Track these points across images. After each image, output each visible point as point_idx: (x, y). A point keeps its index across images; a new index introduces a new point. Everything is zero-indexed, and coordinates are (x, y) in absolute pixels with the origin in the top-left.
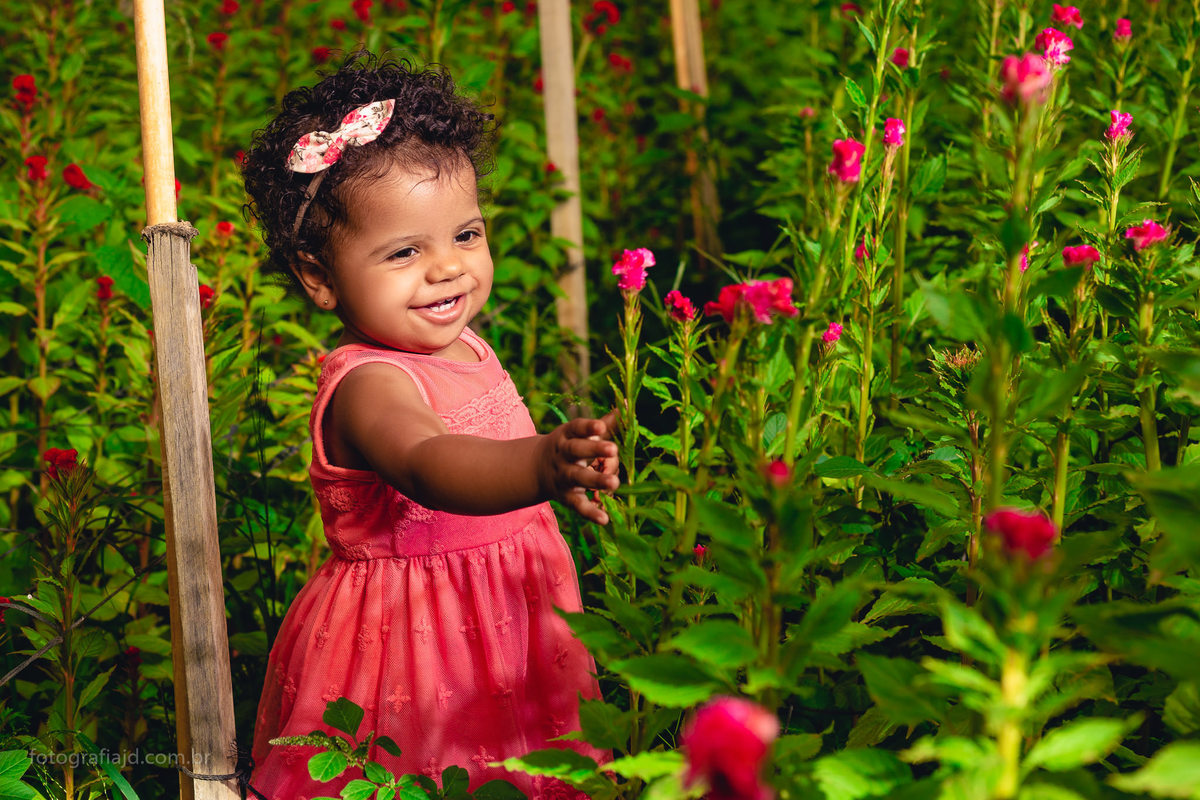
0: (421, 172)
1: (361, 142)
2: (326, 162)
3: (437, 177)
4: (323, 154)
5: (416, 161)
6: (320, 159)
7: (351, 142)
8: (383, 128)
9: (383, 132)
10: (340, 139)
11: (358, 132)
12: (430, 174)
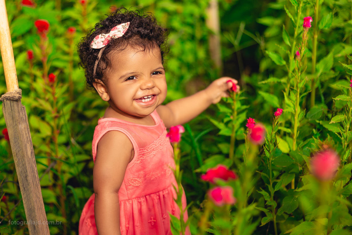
0: (138, 48)
1: (116, 37)
2: (104, 44)
3: (144, 50)
4: (103, 42)
5: (136, 44)
6: (102, 43)
7: (113, 37)
8: (125, 32)
9: (125, 33)
10: (109, 36)
11: (116, 34)
12: (141, 49)
